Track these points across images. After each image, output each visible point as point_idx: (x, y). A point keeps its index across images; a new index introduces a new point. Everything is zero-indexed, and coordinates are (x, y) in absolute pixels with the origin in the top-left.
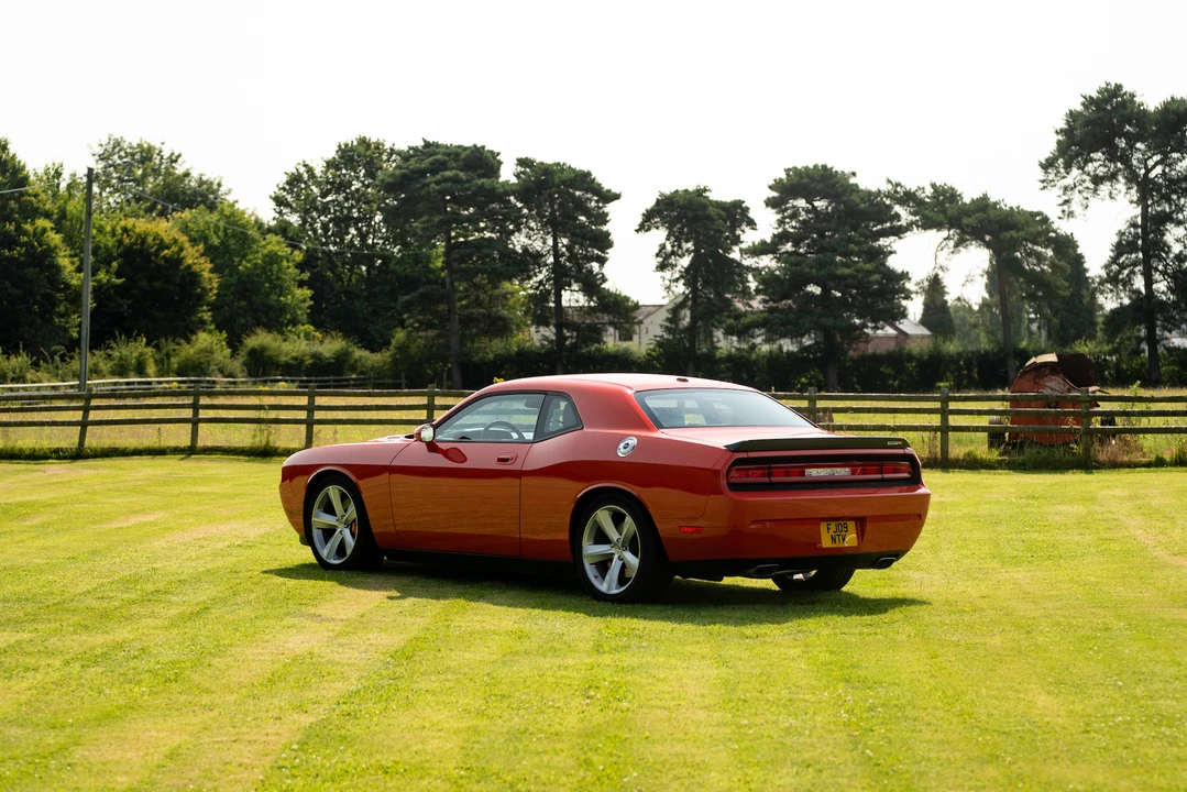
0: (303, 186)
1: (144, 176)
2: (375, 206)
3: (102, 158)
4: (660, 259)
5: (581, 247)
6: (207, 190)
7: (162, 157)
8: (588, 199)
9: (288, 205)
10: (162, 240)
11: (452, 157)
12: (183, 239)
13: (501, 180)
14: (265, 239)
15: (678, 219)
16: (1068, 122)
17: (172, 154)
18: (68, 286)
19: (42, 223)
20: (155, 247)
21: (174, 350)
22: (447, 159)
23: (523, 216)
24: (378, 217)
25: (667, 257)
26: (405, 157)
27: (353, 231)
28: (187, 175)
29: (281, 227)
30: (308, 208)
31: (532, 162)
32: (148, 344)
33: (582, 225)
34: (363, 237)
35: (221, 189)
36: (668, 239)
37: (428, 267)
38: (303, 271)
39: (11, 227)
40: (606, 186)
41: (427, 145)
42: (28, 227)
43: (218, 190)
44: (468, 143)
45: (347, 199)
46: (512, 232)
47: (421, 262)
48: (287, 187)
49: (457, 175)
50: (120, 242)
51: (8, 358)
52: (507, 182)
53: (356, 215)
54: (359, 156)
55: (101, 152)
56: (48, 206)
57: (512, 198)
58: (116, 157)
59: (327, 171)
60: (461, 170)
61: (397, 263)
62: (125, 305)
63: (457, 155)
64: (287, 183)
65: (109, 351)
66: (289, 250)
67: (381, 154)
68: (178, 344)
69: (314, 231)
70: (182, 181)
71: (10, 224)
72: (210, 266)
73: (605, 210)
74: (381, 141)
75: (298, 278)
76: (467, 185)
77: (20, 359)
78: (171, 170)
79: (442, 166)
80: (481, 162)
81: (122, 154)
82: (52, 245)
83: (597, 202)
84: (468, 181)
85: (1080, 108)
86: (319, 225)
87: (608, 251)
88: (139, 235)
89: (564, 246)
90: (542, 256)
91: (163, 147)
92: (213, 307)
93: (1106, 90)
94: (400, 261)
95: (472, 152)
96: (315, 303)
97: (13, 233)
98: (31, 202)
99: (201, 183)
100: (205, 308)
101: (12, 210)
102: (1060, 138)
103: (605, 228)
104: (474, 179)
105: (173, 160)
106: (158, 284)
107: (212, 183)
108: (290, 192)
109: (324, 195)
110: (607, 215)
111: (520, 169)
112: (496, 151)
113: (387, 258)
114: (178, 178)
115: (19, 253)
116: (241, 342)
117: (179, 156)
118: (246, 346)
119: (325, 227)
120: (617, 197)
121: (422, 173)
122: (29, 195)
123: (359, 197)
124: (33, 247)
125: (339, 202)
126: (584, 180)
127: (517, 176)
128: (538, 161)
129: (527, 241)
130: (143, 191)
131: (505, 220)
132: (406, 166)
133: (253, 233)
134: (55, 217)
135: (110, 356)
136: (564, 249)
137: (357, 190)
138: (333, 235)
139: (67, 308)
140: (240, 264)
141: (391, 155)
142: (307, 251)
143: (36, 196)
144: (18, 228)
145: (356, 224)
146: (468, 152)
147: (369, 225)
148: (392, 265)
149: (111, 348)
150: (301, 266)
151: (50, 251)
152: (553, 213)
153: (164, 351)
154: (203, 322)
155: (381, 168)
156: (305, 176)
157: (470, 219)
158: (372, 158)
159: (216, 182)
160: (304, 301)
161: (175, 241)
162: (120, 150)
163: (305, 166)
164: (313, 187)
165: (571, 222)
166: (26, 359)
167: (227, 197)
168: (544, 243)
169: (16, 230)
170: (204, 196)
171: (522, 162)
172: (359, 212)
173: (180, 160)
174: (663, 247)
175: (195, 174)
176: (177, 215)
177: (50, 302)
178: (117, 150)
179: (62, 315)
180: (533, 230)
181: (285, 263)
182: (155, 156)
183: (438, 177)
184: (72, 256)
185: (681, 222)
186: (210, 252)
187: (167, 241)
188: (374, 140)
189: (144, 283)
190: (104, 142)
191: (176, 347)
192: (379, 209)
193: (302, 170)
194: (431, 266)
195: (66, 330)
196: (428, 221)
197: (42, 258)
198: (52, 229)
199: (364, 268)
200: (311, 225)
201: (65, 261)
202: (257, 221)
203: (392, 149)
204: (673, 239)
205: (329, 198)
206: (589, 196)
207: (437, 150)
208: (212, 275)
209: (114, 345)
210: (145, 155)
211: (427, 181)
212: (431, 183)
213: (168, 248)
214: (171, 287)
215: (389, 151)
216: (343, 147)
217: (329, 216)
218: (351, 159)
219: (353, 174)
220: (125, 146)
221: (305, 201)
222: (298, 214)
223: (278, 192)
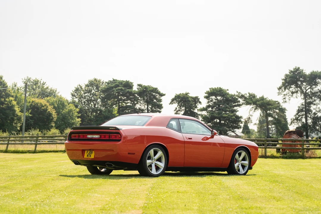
0: (79, 91)
1: (36, 88)
2: (98, 97)
3: (25, 83)
4: (175, 112)
5: (155, 108)
6: (53, 92)
7: (41, 83)
8: (156, 95)
9: (74, 96)
10: (42, 105)
11: (120, 83)
12: (48, 104)
13: (133, 90)
14: (69, 105)
15: (181, 101)
16: (285, 77)
17: (43, 82)
18: (17, 115)
19: (11, 98)
20: (40, 106)
21: (46, 133)
22: (119, 84)
23: (139, 100)
24: (99, 100)
25: (177, 111)
26: (108, 83)
27: (92, 103)
28: (47, 88)
29: (73, 102)
30: (81, 97)
31: (142, 85)
32: (39, 131)
33: (155, 102)
34: (95, 105)
36: (178, 106)
37: (112, 113)
38: (79, 114)
39: (3, 100)
40: (161, 92)
41: (114, 80)
42: (7, 99)
43: (55, 92)
44: (125, 80)
45: (90, 95)
46: (136, 104)
47: (110, 112)
48: (75, 91)
49: (122, 88)
50: (31, 105)
51: (3, 133)
52: (135, 90)
53: (93, 99)
54: (94, 84)
55: (25, 81)
56: (12, 94)
57: (136, 95)
58: (28, 83)
59: (85, 88)
60: (123, 87)
61: (104, 112)
62: (32, 122)
63: (122, 83)
64: (75, 90)
65: (29, 133)
66: (75, 108)
67: (100, 83)
68: (47, 131)
69: (82, 103)
71: (3, 99)
72: (55, 111)
73: (161, 98)
74: (100, 80)
75: (78, 115)
76: (124, 91)
77: (6, 134)
78: (43, 86)
79: (118, 86)
80: (128, 85)
82: (14, 104)
83: (159, 96)
84: (125, 90)
85: (288, 73)
86: (83, 102)
87: (162, 109)
88: (36, 103)
89: (150, 108)
90: (144, 110)
91: (41, 80)
92: (55, 123)
93: (295, 69)
94: (105, 112)
95: (126, 82)
96: (82, 122)
97: (3, 101)
98: (8, 93)
99: (51, 90)
100: (53, 123)
101: (3, 95)
102: (283, 81)
103: (161, 103)
104: (126, 89)
105: (44, 84)
106: (41, 116)
108: (76, 93)
109: (85, 94)
110: (161, 100)
111: (138, 87)
112: (132, 82)
114: (45, 89)
115: (5, 107)
116: (63, 131)
117: (45, 83)
118: (65, 133)
119: (85, 102)
120: (164, 95)
121: (112, 88)
122: (8, 91)
123: (94, 95)
124: (8, 105)
125: (88, 96)
126: (155, 90)
127: (138, 89)
128: (143, 85)
129: (140, 107)
130: (35, 92)
131: (134, 101)
132: (108, 86)
133: (66, 104)
134: (14, 97)
135: (29, 134)
136: (150, 109)
137: (94, 93)
138: (87, 104)
139: (17, 122)
140: (62, 112)
141: (103, 83)
142: (80, 108)
143: (9, 91)
144: (5, 100)
145: (93, 101)
146: (125, 82)
147: (96, 102)
148: (102, 112)
149: (30, 132)
150: (78, 113)
151: (13, 106)
152: (147, 98)
153: (44, 133)
154: (52, 127)
155: (100, 87)
156: (80, 88)
157: (124, 100)
158: (98, 84)
159: (55, 90)
160: (79, 122)
161: (46, 105)
162: (30, 81)
163: (80, 86)
164: (82, 92)
165: (152, 101)
166: (8, 134)
167: (58, 94)
168: (145, 107)
169: (4, 100)
170: (52, 93)
171: (139, 85)
172: (94, 98)
173: (45, 84)
174: (176, 108)
175: (50, 88)
176: (46, 98)
177: (13, 120)
179: (15, 124)
180: (142, 103)
181: (74, 112)
182: (39, 83)
183: (117, 89)
184: (18, 107)
185: (181, 102)
186: (54, 108)
187: (43, 105)
188: (98, 79)
189: (37, 116)
190: (26, 78)
191: (47, 132)
192: (99, 98)
193: (79, 87)
194: (113, 113)
195: (16, 128)
196: (114, 101)
197: (11, 108)
198: (14, 100)
199: (95, 114)
200: (81, 102)
201: (17, 109)
202: (66, 100)
203: (103, 82)
204: (179, 106)
205: (86, 95)
206: (157, 94)
207: (117, 82)
208: (55, 114)
209: (30, 131)
210: (36, 83)
211: (114, 90)
212: (115, 90)
213: (43, 107)
214: (45, 117)
215: (102, 82)
216: (90, 81)
217: (86, 99)
218: (92, 84)
219: (92, 88)
220: (31, 80)
221: (79, 95)
222: (78, 99)
223: (73, 93)
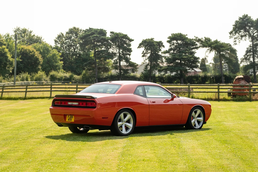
0: (61, 38)
1: (24, 36)
3: (15, 31)
5: (125, 52)
7: (28, 31)
8: (126, 41)
9: (57, 42)
10: (30, 51)
11: (96, 31)
12: (35, 50)
13: (107, 36)
14: (52, 50)
15: (147, 45)
16: (235, 23)
17: (31, 31)
18: (9, 61)
19: (4, 46)
22: (94, 32)
23: (112, 45)
24: (78, 45)
25: (144, 54)
27: (72, 48)
28: (34, 35)
29: (56, 47)
30: (62, 43)
32: (28, 74)
33: (125, 47)
34: (74, 49)
35: (42, 39)
37: (89, 56)
38: (61, 57)
40: (131, 38)
41: (90, 29)
43: (41, 39)
45: (71, 41)
46: (109, 48)
48: (58, 38)
49: (97, 36)
50: (21, 51)
54: (73, 31)
55: (15, 30)
56: (5, 43)
57: (109, 41)
58: (18, 31)
59: (66, 35)
60: (98, 34)
62: (22, 65)
64: (58, 37)
65: (20, 76)
66: (58, 53)
67: (78, 31)
70: (33, 37)
72: (41, 56)
74: (78, 28)
75: (60, 59)
78: (30, 34)
79: (93, 34)
80: (102, 32)
81: (20, 31)
83: (129, 41)
84: (99, 37)
87: (131, 52)
88: (25, 49)
90: (116, 54)
91: (29, 29)
92: (42, 66)
94: (83, 55)
95: (100, 30)
96: (64, 65)
98: (1, 42)
99: (37, 37)
100: (40, 66)
102: (234, 27)
103: (130, 47)
104: (101, 36)
105: (31, 32)
106: (29, 60)
107: (40, 37)
108: (58, 39)
109: (66, 40)
110: (131, 44)
112: (106, 30)
113: (80, 54)
117: (32, 31)
118: (50, 74)
119: (66, 47)
120: (133, 40)
121: (89, 35)
123: (73, 41)
124: (2, 52)
125: (69, 42)
126: (125, 37)
127: (110, 36)
128: (115, 32)
130: (24, 39)
131: (108, 46)
132: (85, 33)
133: (50, 49)
134: (7, 45)
136: (121, 52)
137: (73, 39)
138: (68, 49)
139: (9, 66)
140: (47, 56)
142: (62, 53)
145: (73, 46)
147: (76, 47)
148: (81, 56)
151: (6, 53)
152: (119, 44)
153: (32, 76)
154: (39, 69)
155: (79, 34)
156: (62, 36)
157: (100, 45)
158: (76, 32)
159: (41, 37)
160: (61, 64)
161: (33, 51)
163: (62, 33)
165: (123, 46)
166: (2, 77)
167: (43, 41)
168: (117, 51)
170: (38, 40)
171: (111, 33)
172: (74, 44)
173: (32, 32)
174: (143, 51)
175: (36, 35)
176: (33, 44)
177: (6, 65)
178: (18, 30)
179: (8, 68)
180: (114, 48)
181: (57, 56)
182: (27, 31)
183: (93, 36)
184: (10, 54)
186: (41, 53)
188: (77, 27)
189: (26, 60)
190: (16, 28)
191: (35, 75)
192: (78, 43)
193: (61, 34)
195: (9, 71)
196: (90, 46)
197: (4, 55)
198: (6, 48)
199: (75, 57)
200: (63, 47)
202: (50, 46)
204: (145, 50)
207: (92, 30)
208: (41, 58)
209: (21, 74)
210: (24, 31)
211: (90, 37)
213: (31, 53)
214: (32, 61)
215: (80, 30)
216: (70, 29)
217: (67, 45)
218: (72, 32)
219: (72, 35)
220: (20, 29)
221: (61, 42)
222: (60, 44)
223: (55, 39)
